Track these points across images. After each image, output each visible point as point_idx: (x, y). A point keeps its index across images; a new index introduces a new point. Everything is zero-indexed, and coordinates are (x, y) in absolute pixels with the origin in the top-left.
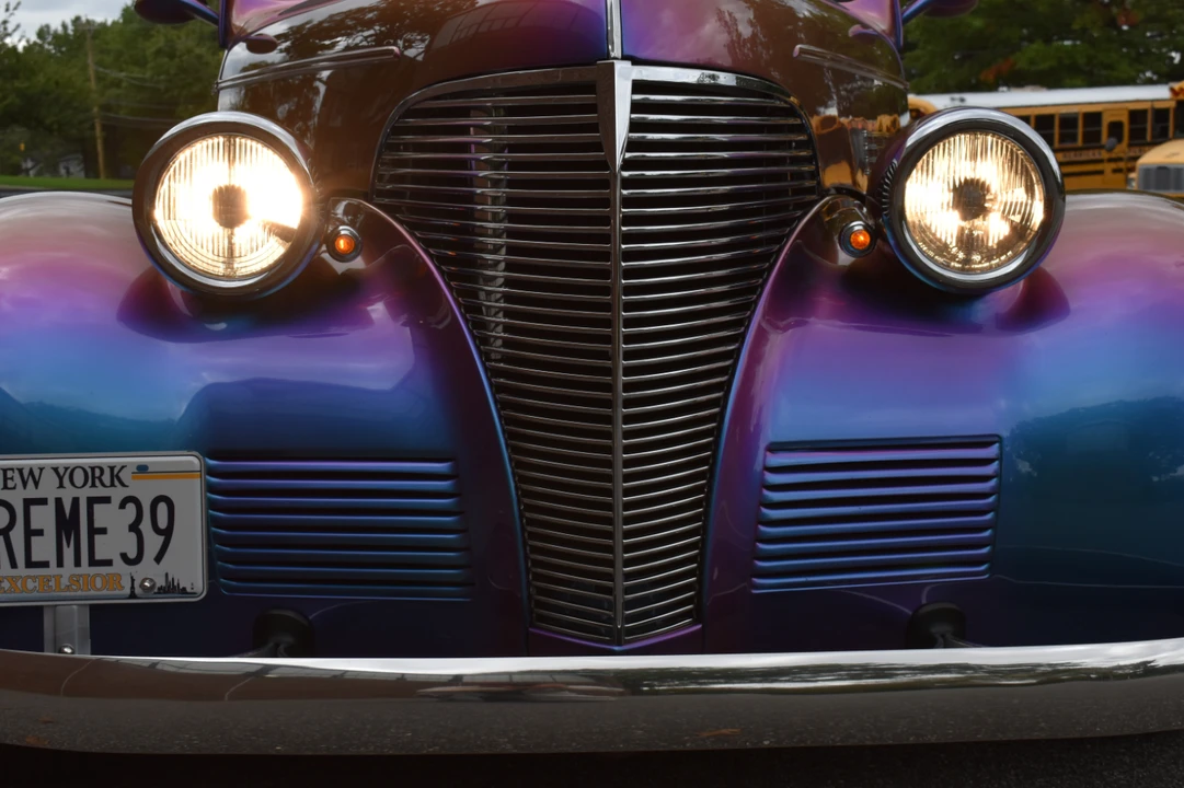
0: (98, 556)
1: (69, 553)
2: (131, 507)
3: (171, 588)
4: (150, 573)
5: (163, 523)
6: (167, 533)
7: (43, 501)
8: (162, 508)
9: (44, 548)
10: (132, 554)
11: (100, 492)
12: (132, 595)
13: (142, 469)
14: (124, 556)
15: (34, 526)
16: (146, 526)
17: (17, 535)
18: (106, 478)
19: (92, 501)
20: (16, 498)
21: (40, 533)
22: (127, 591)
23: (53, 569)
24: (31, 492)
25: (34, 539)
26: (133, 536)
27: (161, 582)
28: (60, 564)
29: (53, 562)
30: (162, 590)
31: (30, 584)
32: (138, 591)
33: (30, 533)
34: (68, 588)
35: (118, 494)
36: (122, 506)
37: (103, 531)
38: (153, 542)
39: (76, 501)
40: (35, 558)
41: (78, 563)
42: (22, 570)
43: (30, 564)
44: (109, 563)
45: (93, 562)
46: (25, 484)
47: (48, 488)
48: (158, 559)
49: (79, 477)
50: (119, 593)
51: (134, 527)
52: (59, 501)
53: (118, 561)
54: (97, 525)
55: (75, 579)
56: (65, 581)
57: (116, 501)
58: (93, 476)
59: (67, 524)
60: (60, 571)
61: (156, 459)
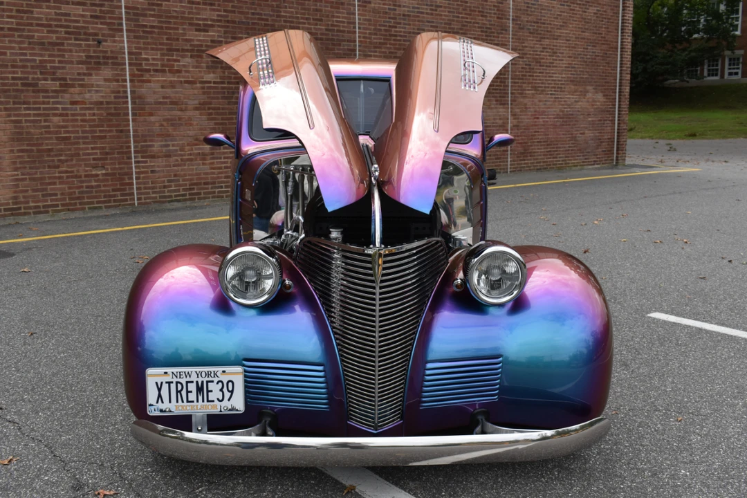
0: (210, 399)
1: (200, 398)
2: (220, 384)
3: (233, 409)
4: (226, 404)
5: (230, 389)
6: (232, 392)
7: (192, 382)
8: (230, 384)
9: (192, 397)
10: (221, 399)
11: (210, 379)
12: (221, 411)
13: (224, 372)
14: (218, 399)
15: (189, 390)
16: (225, 389)
17: (184, 393)
18: (212, 375)
19: (208, 382)
20: (183, 381)
21: (191, 392)
22: (219, 410)
23: (195, 403)
24: (188, 379)
25: (189, 394)
26: (221, 393)
27: (230, 407)
28: (198, 401)
29: (195, 401)
30: (230, 410)
31: (188, 408)
32: (222, 410)
33: (188, 392)
34: (200, 409)
35: (216, 380)
36: (218, 383)
37: (211, 391)
38: (227, 395)
39: (202, 382)
40: (189, 400)
41: (203, 401)
42: (185, 403)
43: (188, 401)
44: (213, 401)
45: (208, 401)
46: (186, 377)
47: (194, 378)
48: (229, 400)
49: (203, 374)
50: (216, 411)
51: (221, 390)
52: (197, 382)
53: (216, 401)
54: (209, 389)
55: (202, 406)
56: (199, 407)
57: (216, 382)
58: (208, 374)
59: (200, 389)
60: (197, 404)
61: (228, 369)
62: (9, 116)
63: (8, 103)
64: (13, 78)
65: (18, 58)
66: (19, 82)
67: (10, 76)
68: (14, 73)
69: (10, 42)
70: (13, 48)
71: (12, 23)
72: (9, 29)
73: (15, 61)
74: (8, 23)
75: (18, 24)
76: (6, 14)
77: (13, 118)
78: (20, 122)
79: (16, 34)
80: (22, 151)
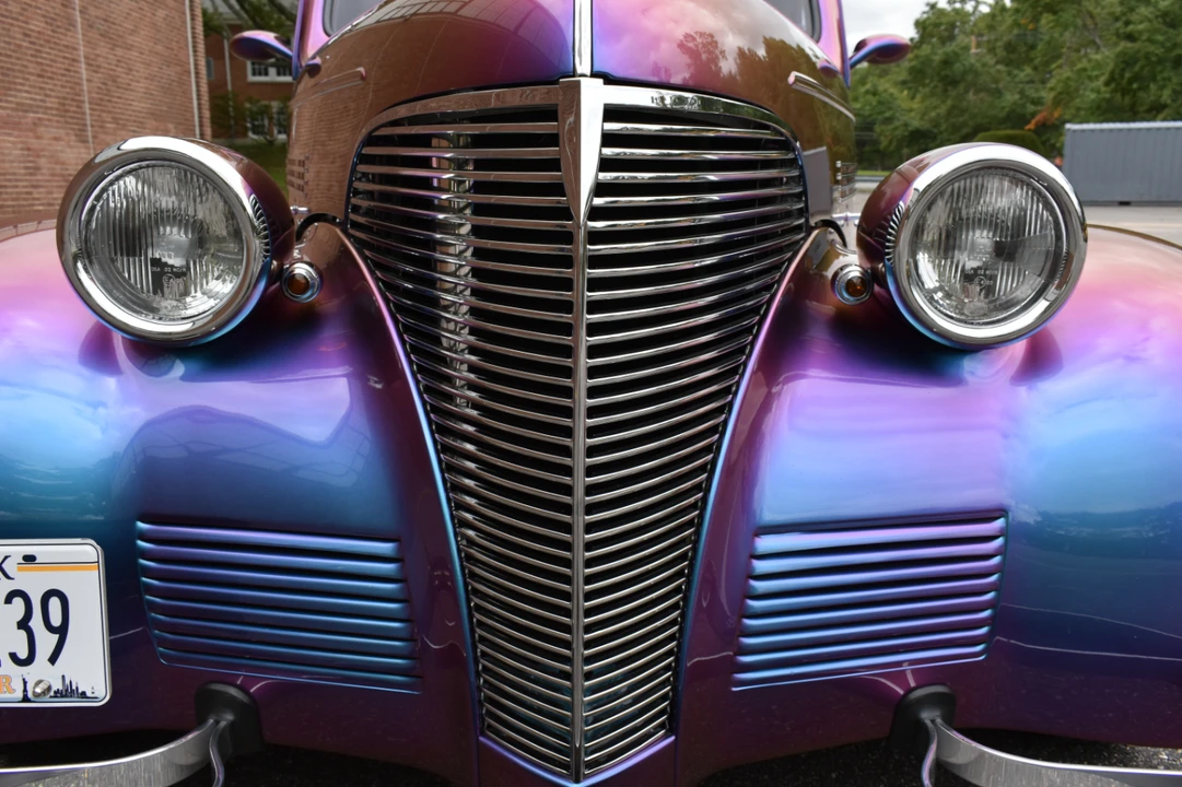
2: (18, 602)
3: (68, 691)
4: (42, 674)
5: (56, 621)
6: (62, 631)
8: (55, 603)
10: (23, 654)
12: (26, 699)
13: (30, 559)
14: (13, 657)
16: (36, 623)
22: (20, 695)
26: (23, 634)
27: (57, 685)
30: (59, 694)
32: (30, 695)
36: (8, 600)
38: (46, 642)
48: (53, 659)
50: (11, 696)
51: (24, 624)
53: (6, 661)
61: (44, 549)
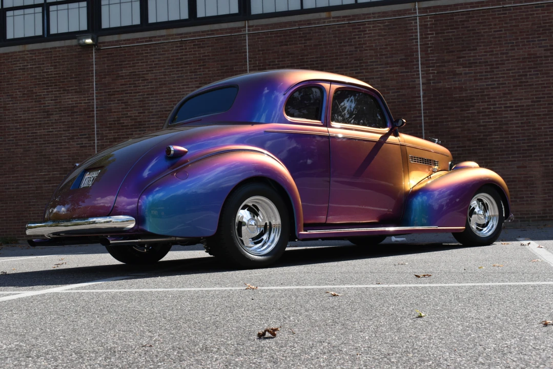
62: (542, 163)
63: (541, 156)
64: (545, 142)
65: (548, 130)
66: (548, 143)
67: (543, 140)
68: (546, 138)
69: (544, 122)
70: (545, 125)
71: (545, 111)
72: (544, 115)
73: (547, 132)
74: (543, 111)
75: (549, 111)
76: (542, 107)
77: (544, 164)
78: (548, 166)
79: (547, 117)
80: (549, 183)
